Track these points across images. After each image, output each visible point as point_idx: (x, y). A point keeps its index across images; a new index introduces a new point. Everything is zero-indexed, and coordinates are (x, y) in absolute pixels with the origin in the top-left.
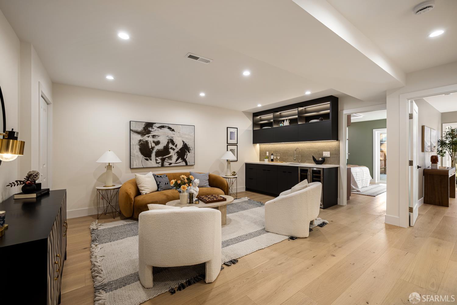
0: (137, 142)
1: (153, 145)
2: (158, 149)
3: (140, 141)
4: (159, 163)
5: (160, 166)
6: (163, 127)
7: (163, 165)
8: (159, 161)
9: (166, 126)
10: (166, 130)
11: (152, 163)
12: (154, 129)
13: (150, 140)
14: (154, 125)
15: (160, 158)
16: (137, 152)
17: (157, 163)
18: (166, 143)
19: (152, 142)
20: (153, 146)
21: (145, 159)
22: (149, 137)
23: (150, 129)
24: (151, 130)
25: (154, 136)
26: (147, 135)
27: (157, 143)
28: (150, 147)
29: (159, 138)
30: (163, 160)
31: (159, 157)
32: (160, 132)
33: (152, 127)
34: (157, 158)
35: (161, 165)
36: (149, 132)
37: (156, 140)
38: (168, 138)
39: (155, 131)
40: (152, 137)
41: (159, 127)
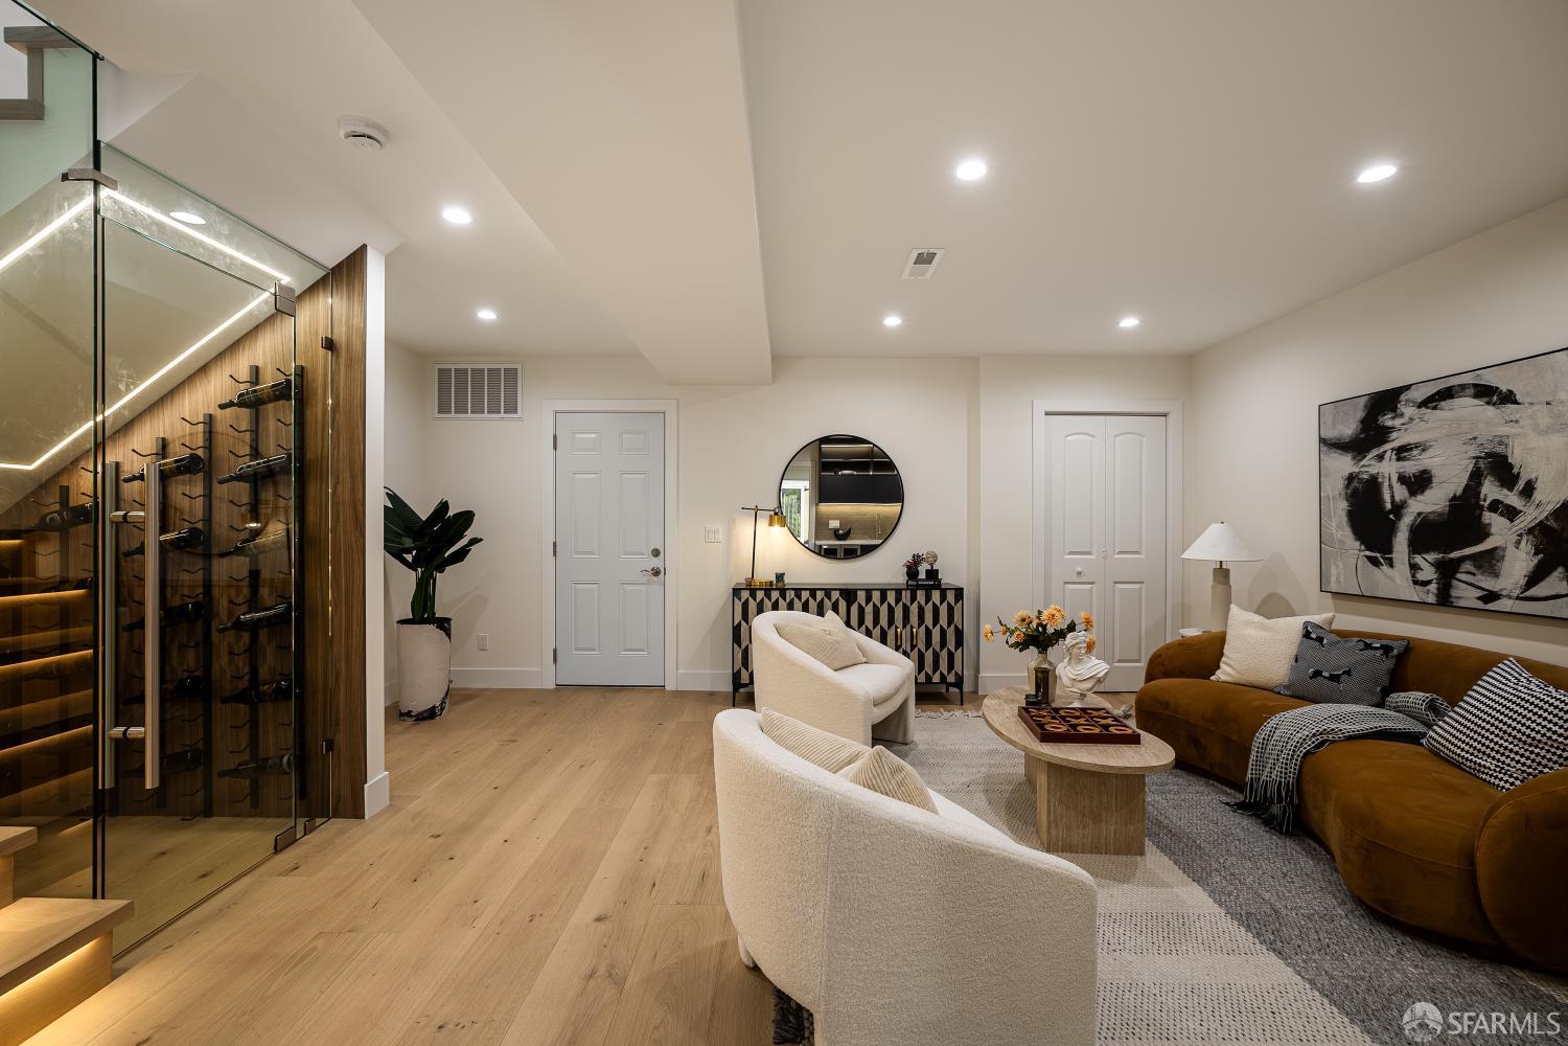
0: (1340, 484)
1: (1401, 492)
2: (1419, 514)
3: (1351, 478)
4: (1425, 583)
5: (1431, 599)
6: (1447, 394)
7: (1445, 600)
8: (1428, 573)
9: (1463, 387)
10: (1466, 405)
11: (1395, 579)
12: (1402, 415)
13: (1387, 469)
14: (1403, 397)
15: (1432, 557)
16: (1339, 526)
17: (1416, 582)
18: (1464, 479)
19: (1395, 478)
20: (1397, 499)
21: (1367, 557)
22: (1381, 457)
23: (1387, 420)
24: (1389, 423)
25: (1402, 452)
26: (1375, 452)
27: (1419, 483)
28: (1389, 506)
29: (1424, 455)
30: (1447, 571)
31: (1427, 552)
32: (1429, 425)
33: (1394, 409)
34: (1418, 559)
35: (1437, 596)
36: (1380, 437)
37: (1411, 467)
38: (1473, 451)
39: (1408, 426)
40: (1394, 457)
41: (1424, 404)
